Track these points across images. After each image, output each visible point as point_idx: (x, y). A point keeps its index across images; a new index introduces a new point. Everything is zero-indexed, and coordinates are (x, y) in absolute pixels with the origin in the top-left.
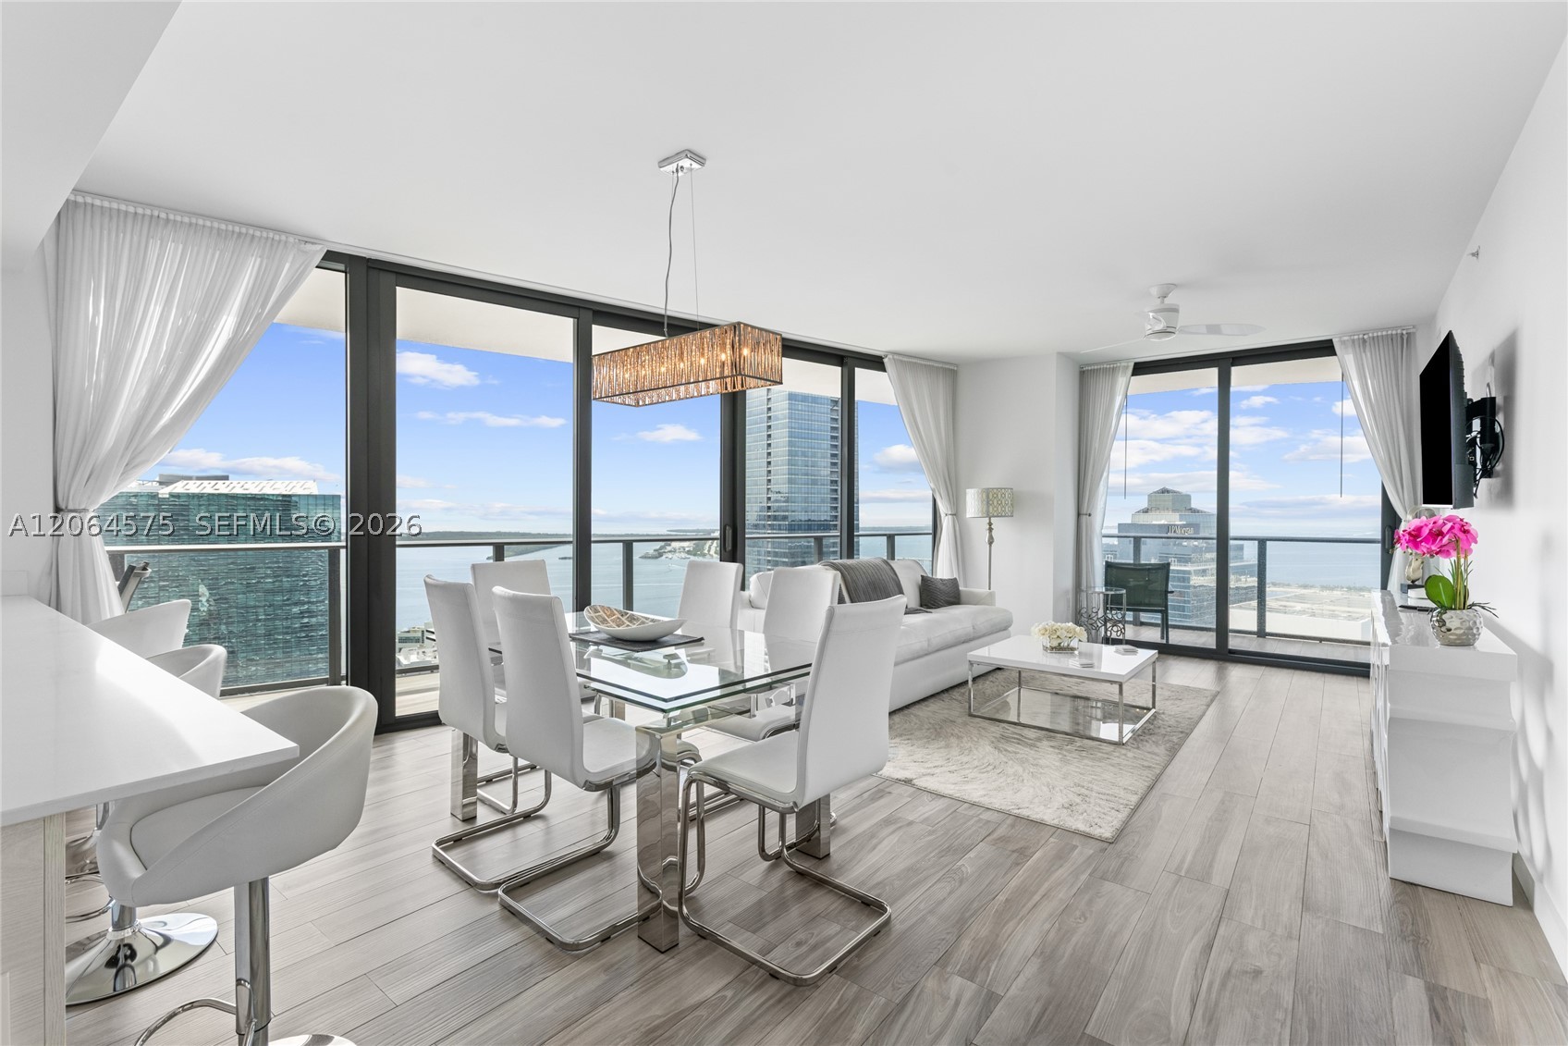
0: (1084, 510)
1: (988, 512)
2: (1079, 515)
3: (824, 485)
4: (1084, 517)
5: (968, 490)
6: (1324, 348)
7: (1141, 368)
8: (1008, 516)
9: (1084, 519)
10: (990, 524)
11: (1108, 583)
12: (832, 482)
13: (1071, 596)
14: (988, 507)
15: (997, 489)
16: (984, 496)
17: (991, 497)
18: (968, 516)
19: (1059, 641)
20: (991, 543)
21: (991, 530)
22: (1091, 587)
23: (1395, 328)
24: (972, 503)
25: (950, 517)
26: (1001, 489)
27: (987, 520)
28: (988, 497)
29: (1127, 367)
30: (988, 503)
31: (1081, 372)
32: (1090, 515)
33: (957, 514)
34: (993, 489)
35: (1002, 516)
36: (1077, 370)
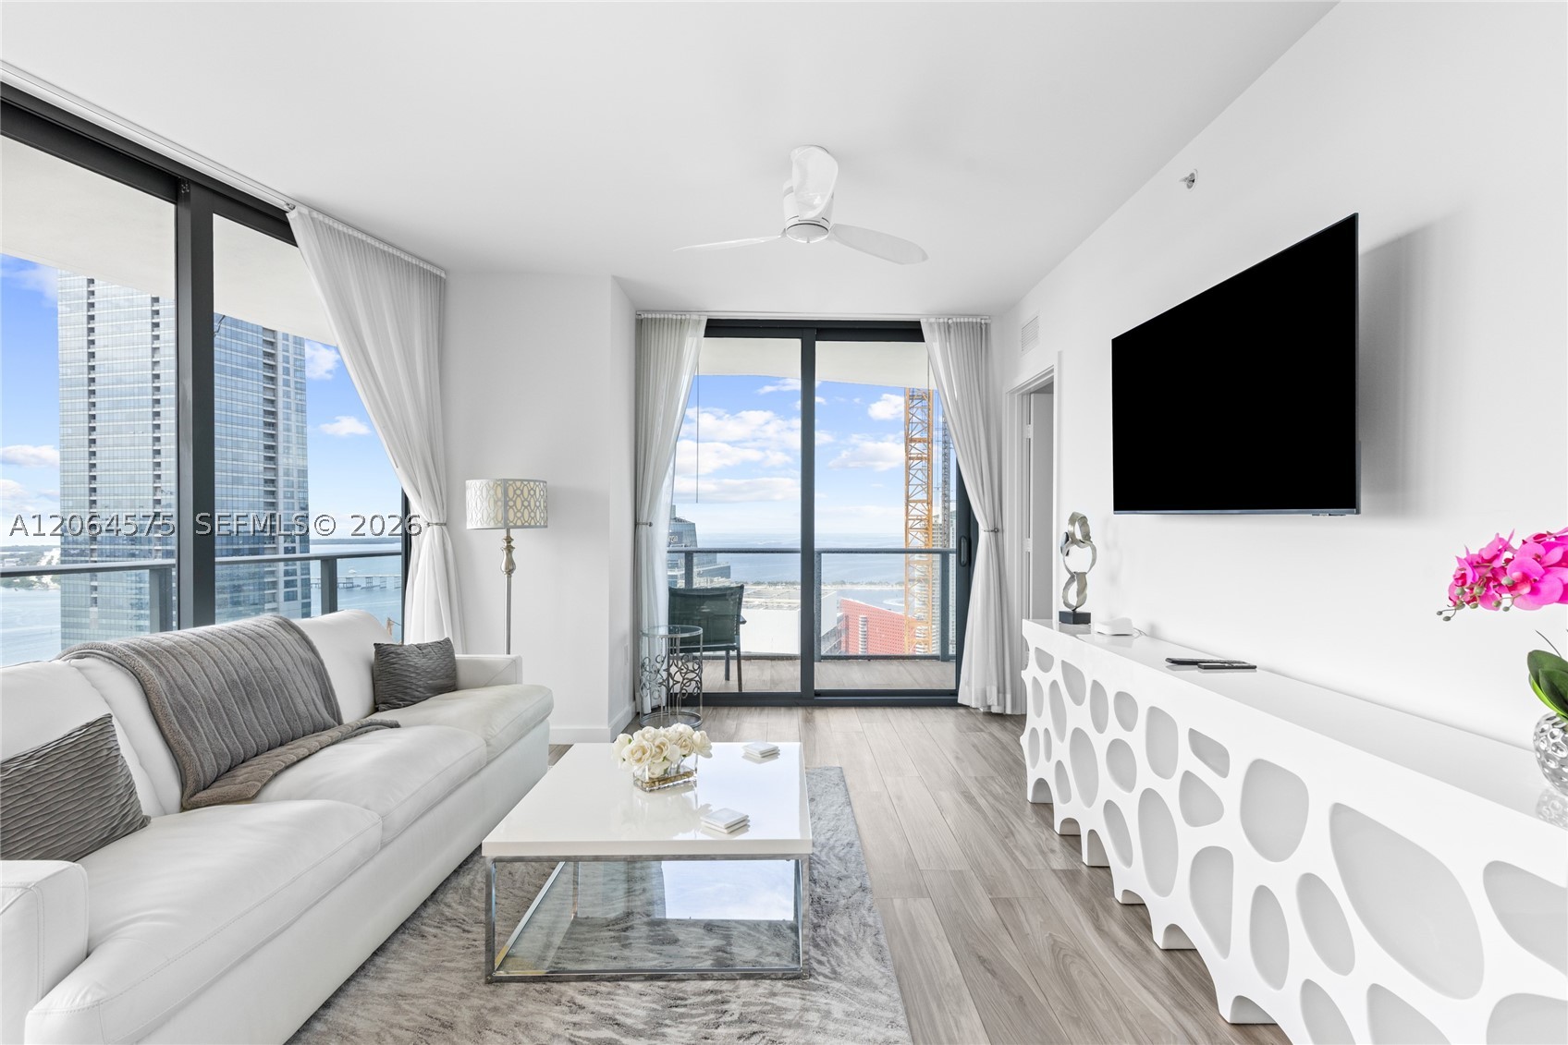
0: (644, 518)
1: (506, 519)
2: (636, 524)
3: (253, 485)
4: (644, 526)
5: (468, 483)
6: (909, 331)
7: (717, 328)
8: (540, 527)
9: (643, 530)
10: (509, 540)
11: (673, 619)
12: (266, 481)
13: (628, 643)
14: (506, 511)
15: (522, 481)
16: (500, 495)
17: (511, 494)
18: (468, 528)
19: (666, 765)
20: (510, 571)
21: (509, 549)
22: (654, 627)
23: (977, 316)
24: (477, 505)
25: (435, 527)
26: (529, 481)
27: (503, 533)
28: (505, 493)
29: (699, 322)
30: (506, 504)
31: (637, 320)
32: (651, 525)
33: (448, 523)
34: (514, 481)
35: (530, 527)
36: (634, 318)
